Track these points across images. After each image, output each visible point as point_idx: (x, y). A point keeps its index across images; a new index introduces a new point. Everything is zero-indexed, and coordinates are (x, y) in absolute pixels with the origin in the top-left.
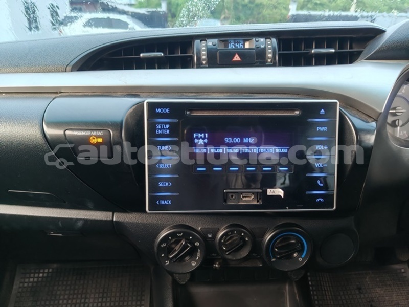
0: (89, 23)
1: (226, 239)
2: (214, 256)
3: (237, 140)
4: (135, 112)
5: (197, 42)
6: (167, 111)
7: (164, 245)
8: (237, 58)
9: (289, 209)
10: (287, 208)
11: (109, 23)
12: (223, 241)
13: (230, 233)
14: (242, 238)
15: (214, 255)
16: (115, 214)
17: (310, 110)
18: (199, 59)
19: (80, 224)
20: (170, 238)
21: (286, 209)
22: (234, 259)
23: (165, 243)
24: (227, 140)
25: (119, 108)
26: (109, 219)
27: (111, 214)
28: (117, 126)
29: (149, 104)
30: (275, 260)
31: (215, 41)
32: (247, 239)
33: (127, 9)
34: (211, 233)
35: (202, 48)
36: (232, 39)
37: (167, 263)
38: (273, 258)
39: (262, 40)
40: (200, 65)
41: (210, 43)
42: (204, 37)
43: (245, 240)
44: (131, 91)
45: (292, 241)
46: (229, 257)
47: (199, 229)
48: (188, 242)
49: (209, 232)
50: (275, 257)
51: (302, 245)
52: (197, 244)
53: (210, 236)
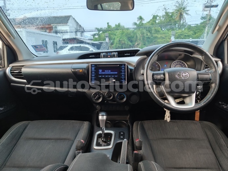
0: (72, 49)
2: (105, 100)
3: (107, 71)
4: (88, 66)
5: (101, 53)
6: (94, 65)
7: (94, 96)
8: (109, 56)
11: (80, 48)
12: (106, 95)
14: (111, 94)
17: (121, 65)
18: (101, 57)
20: (95, 94)
24: (106, 71)
25: (85, 66)
28: (85, 69)
29: (91, 64)
31: (105, 53)
33: (88, 41)
35: (102, 55)
36: (108, 53)
37: (94, 100)
39: (114, 53)
40: (102, 58)
41: (104, 54)
42: (103, 53)
44: (88, 63)
45: (122, 96)
46: (108, 99)
47: (101, 92)
48: (99, 95)
49: (104, 93)
50: (118, 99)
51: (124, 96)
52: (101, 96)
53: (104, 94)
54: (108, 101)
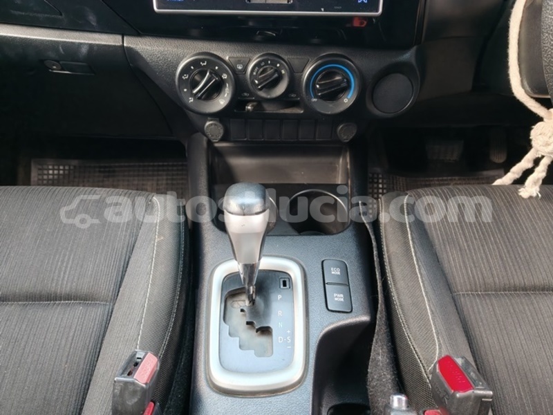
1: (258, 71)
2: (246, 97)
7: (185, 77)
9: (324, 11)
10: (323, 9)
12: (255, 73)
13: (263, 64)
14: (278, 71)
15: (246, 94)
16: (125, 38)
19: (84, 50)
20: (192, 67)
21: (321, 11)
22: (269, 97)
23: (187, 74)
26: (118, 44)
27: (119, 37)
30: (316, 100)
32: (283, 72)
34: (241, 63)
37: (191, 100)
38: (315, 98)
43: (281, 73)
45: (338, 78)
46: (262, 94)
47: (227, 58)
48: (213, 73)
49: (239, 62)
50: (316, 96)
51: (349, 82)
52: (225, 76)
53: (240, 67)
54: (260, 102)
